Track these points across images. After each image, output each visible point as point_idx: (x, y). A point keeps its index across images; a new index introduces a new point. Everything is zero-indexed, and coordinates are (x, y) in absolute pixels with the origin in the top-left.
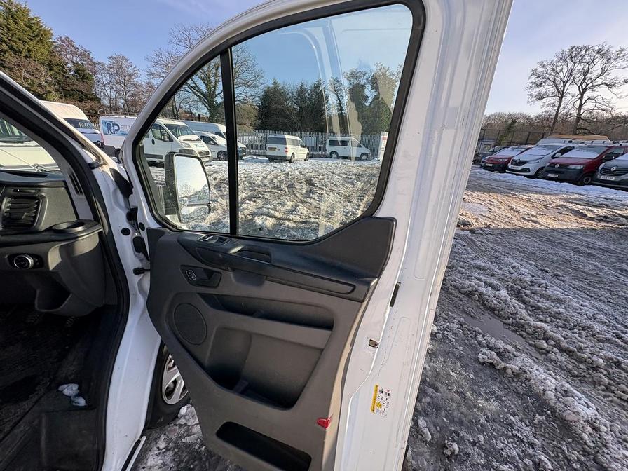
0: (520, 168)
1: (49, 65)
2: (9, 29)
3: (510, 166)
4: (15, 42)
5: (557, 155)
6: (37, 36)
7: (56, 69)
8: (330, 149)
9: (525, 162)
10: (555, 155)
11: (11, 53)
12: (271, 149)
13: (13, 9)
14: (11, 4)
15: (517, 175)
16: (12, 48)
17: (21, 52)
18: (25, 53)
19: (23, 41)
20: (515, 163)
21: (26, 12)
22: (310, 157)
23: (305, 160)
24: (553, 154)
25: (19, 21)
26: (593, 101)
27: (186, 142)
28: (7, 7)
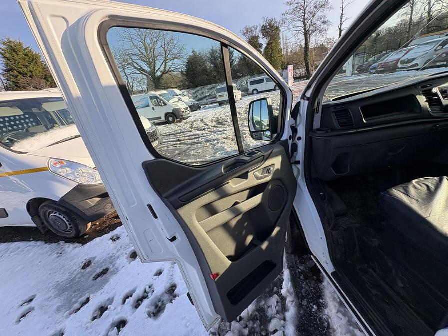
0: (409, 65)
1: (45, 78)
2: (15, 61)
3: (400, 66)
4: (21, 68)
5: (439, 48)
6: (33, 60)
7: (50, 80)
8: (251, 88)
9: (413, 60)
10: (437, 48)
11: (21, 76)
12: (220, 96)
13: (13, 45)
14: (10, 42)
15: (408, 71)
16: (20, 73)
17: (27, 74)
18: (30, 74)
19: (26, 66)
20: (403, 62)
21: (20, 45)
22: (243, 96)
23: (241, 99)
24: (435, 48)
25: (19, 53)
26: (440, 2)
27: (175, 103)
28: (9, 46)
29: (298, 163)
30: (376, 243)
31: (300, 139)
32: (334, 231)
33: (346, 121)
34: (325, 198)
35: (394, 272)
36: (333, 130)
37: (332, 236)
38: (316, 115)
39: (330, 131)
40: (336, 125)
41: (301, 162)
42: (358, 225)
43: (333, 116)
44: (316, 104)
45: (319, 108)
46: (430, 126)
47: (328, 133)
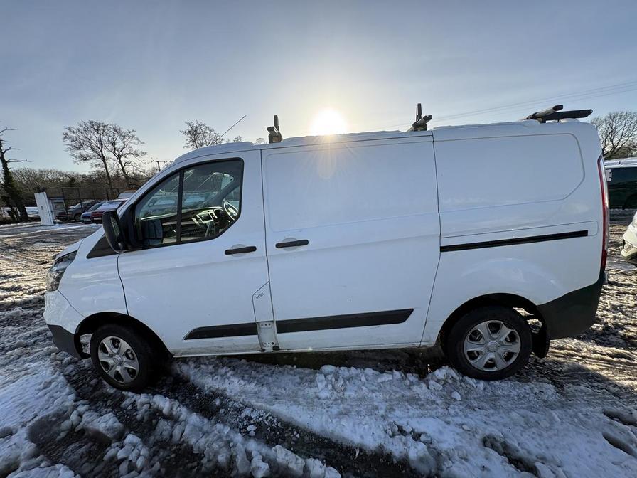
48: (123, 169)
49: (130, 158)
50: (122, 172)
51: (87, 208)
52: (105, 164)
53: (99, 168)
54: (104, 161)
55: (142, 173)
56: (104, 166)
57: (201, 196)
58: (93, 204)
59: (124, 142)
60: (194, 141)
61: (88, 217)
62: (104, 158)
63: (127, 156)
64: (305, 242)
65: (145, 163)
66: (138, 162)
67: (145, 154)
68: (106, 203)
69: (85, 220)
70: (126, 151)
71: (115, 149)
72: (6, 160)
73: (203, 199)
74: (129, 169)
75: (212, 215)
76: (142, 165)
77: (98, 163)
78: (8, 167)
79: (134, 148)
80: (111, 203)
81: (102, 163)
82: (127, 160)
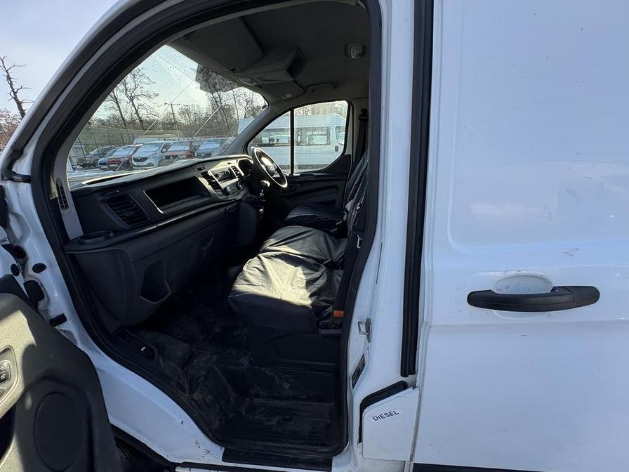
29: (61, 319)
30: (245, 361)
31: (39, 268)
32: (193, 393)
33: (133, 213)
34: (153, 351)
35: (276, 378)
36: (118, 232)
37: (196, 402)
38: (63, 212)
39: (111, 234)
40: (120, 223)
41: (66, 315)
42: (215, 358)
43: (106, 209)
44: (54, 190)
45: (64, 197)
46: (222, 210)
47: (109, 238)
48: (137, 113)
49: (143, 100)
50: (136, 115)
51: (103, 154)
52: (119, 107)
53: (114, 112)
54: (117, 103)
55: (156, 118)
56: (118, 108)
57: (217, 142)
58: (109, 150)
59: (134, 82)
60: (206, 81)
61: (105, 164)
62: (116, 99)
63: (139, 97)
64: (587, 296)
65: (158, 106)
66: (152, 105)
67: (157, 95)
68: (121, 149)
69: (103, 167)
70: (138, 92)
71: (126, 90)
72: (20, 101)
73: (218, 146)
74: (142, 112)
75: (237, 170)
76: (156, 108)
77: (111, 106)
78: (24, 108)
79: (146, 88)
80: (125, 149)
81: (115, 106)
82: (140, 102)
